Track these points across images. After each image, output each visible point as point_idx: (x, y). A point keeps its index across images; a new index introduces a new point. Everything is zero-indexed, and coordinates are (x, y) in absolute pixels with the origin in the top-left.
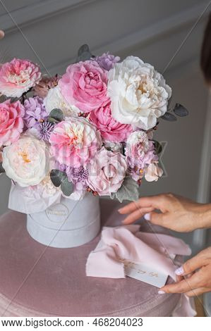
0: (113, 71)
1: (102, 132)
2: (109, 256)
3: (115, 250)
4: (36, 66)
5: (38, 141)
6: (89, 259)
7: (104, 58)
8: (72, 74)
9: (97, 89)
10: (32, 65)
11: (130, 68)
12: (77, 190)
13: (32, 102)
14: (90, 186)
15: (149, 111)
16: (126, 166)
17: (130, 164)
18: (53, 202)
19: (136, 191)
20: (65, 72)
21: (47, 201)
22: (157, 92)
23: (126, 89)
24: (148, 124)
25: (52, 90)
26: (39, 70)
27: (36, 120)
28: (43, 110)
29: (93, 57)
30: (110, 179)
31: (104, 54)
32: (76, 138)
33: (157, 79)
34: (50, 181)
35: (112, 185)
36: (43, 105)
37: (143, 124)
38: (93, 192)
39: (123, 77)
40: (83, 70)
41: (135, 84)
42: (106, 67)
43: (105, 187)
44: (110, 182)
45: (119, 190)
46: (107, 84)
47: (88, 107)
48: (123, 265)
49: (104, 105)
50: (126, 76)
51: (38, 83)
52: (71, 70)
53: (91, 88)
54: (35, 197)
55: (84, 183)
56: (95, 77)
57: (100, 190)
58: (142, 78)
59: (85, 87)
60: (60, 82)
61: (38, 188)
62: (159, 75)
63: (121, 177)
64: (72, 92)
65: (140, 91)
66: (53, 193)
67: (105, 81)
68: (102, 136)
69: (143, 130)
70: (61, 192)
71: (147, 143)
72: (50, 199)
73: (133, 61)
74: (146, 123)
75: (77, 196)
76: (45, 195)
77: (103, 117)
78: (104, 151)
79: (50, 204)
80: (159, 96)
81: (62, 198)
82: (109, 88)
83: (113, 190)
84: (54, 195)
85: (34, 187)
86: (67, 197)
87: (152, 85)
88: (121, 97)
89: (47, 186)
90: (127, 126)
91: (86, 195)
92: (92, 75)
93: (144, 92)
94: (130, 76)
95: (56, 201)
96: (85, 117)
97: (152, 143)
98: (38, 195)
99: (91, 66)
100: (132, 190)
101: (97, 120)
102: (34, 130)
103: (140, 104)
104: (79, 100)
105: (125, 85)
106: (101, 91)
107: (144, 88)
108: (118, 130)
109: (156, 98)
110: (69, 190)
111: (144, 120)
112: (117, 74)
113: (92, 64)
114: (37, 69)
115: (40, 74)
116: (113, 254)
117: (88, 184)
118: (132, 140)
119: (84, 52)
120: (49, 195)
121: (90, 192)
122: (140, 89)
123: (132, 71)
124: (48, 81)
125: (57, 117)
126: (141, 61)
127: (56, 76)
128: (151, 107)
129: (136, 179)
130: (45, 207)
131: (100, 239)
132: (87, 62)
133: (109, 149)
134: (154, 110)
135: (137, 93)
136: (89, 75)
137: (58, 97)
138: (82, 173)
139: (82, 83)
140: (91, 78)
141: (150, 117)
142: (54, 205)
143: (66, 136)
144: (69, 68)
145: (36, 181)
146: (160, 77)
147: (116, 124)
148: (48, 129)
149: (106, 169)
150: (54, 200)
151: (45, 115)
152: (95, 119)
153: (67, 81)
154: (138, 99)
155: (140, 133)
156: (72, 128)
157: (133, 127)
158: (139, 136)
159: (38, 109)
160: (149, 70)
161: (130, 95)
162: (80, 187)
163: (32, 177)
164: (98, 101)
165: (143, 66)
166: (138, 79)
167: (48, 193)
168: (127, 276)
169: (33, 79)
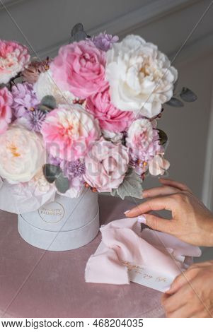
0: (111, 52)
1: (101, 121)
2: (111, 259)
3: (117, 252)
4: (24, 48)
5: (28, 133)
6: (88, 264)
7: (101, 38)
8: (65, 55)
9: (94, 72)
10: (20, 47)
11: (130, 48)
12: (73, 186)
13: (20, 88)
14: (88, 182)
15: (153, 95)
16: (128, 158)
17: (133, 156)
18: (46, 201)
19: (140, 186)
20: (57, 54)
21: (40, 199)
22: (161, 75)
23: (127, 72)
24: (152, 110)
25: (42, 74)
26: (28, 52)
27: (26, 108)
28: (33, 97)
29: (89, 37)
30: (110, 173)
31: (101, 34)
32: (71, 128)
33: (161, 60)
34: (43, 177)
35: (113, 180)
36: (33, 92)
37: (147, 111)
38: (92, 188)
39: (123, 58)
40: (78, 51)
41: (136, 66)
42: (104, 48)
43: (104, 183)
44: (110, 177)
45: (121, 185)
46: (104, 66)
47: (85, 92)
48: (126, 269)
49: (103, 90)
50: (126, 57)
51: (27, 67)
52: (64, 52)
53: (87, 72)
54: (26, 194)
55: (81, 179)
56: (92, 59)
57: (100, 186)
58: (144, 59)
59: (81, 70)
60: (52, 65)
61: (30, 184)
62: (163, 56)
63: (124, 170)
64: (66, 76)
65: (142, 74)
66: (47, 190)
67: (103, 63)
68: (101, 125)
69: (146, 118)
70: (55, 189)
71: (151, 132)
72: (43, 197)
73: (134, 41)
74: (149, 110)
75: (73, 193)
76: (37, 193)
77: (101, 104)
78: (103, 142)
79: (43, 203)
80: (164, 79)
81: (57, 196)
82: (107, 70)
83: (114, 185)
84: (48, 192)
85: (25, 184)
86: (62, 194)
87: (156, 67)
88: (121, 81)
89: (39, 183)
90: (128, 114)
91: (83, 192)
92: (88, 56)
93: (146, 74)
94: (130, 57)
95: (49, 200)
96: (81, 104)
97: (156, 133)
98: (29, 193)
99: (87, 47)
100: (135, 186)
101: (95, 107)
102: (24, 120)
103: (142, 88)
104: (74, 85)
105: (125, 67)
106: (99, 74)
107: (147, 71)
108: (118, 118)
109: (161, 81)
110: (64, 186)
111: (148, 107)
112: (116, 55)
113: (88, 45)
114: (26, 51)
115: (29, 56)
116: (115, 257)
117: (86, 180)
118: (135, 129)
119: (78, 32)
120: (42, 193)
121: (88, 189)
122: (143, 72)
123: (132, 51)
124: (38, 65)
125: (49, 105)
126: (143, 41)
127: (48, 59)
128: (154, 92)
129: (141, 171)
130: (38, 206)
131: (100, 241)
132: (82, 42)
133: (108, 139)
134: (158, 95)
135: (139, 76)
136: (84, 57)
137: (50, 82)
138: (79, 168)
139: (77, 66)
140: (87, 60)
141: (154, 103)
142: (48, 203)
143: (60, 126)
144: (61, 49)
145: (27, 177)
146: (164, 59)
147: (116, 111)
148: (39, 119)
149: (106, 163)
150: (49, 198)
151: (36, 102)
152: (92, 107)
153: (60, 64)
154: (141, 82)
155: (143, 121)
156: (66, 116)
157: (135, 115)
158: (143, 124)
159: (28, 97)
160: (151, 51)
161: (131, 79)
162: (77, 182)
163: (22, 172)
164: (95, 85)
165: (145, 46)
166: (140, 60)
167: (40, 190)
168: (131, 282)
169: (21, 63)
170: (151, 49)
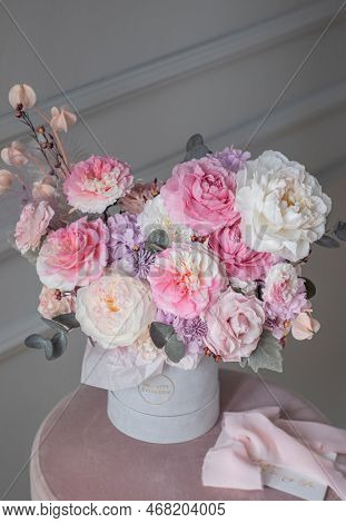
0: (241, 176)
1: (229, 265)
2: (237, 455)
3: (247, 446)
4: (125, 166)
5: (131, 279)
6: (205, 461)
7: (227, 155)
8: (182, 177)
9: (220, 199)
10: (120, 165)
11: (269, 169)
12: (189, 353)
13: (119, 220)
14: (210, 348)
15: (299, 232)
16: (263, 315)
17: (270, 313)
18: (151, 372)
19: (279, 354)
20: (171, 176)
21: (142, 370)
22: (310, 205)
23: (264, 200)
24: (296, 251)
25: (150, 202)
26: (131, 173)
27: (127, 247)
28: (136, 232)
29: (210, 152)
30: (241, 335)
31: (227, 149)
32: (188, 274)
33: (309, 184)
34: (149, 340)
35: (243, 345)
36: (137, 225)
37: (290, 252)
38: (215, 356)
39: (259, 182)
40: (199, 171)
41: (277, 191)
42: (233, 168)
43: (232, 348)
44: (240, 341)
45: (253, 352)
46: (234, 192)
47: (210, 225)
48: (259, 469)
49: (231, 223)
50: (264, 180)
51: (128, 192)
52: (180, 172)
53: (211, 199)
54: (124, 364)
55: (200, 343)
56: (217, 183)
57: (225, 353)
58: (287, 182)
59: (202, 197)
60: (163, 190)
61: (130, 350)
62: (312, 179)
63: (256, 333)
64: (183, 205)
65: (285, 203)
66: (152, 358)
67: (231, 187)
68: (228, 272)
69: (288, 262)
70: (164, 357)
71: (296, 281)
72: (148, 367)
73: (273, 158)
74: (294, 252)
75: (188, 363)
76: (140, 362)
77: (228, 241)
78: (231, 294)
79: (147, 375)
80: (313, 210)
81: (166, 366)
82: (238, 197)
83: (246, 352)
84: (154, 361)
85: (123, 349)
86: (173, 364)
87: (302, 194)
88: (256, 211)
89: (143, 348)
90: (266, 255)
91: (201, 363)
92: (212, 179)
93: (290, 204)
94: (269, 180)
95: (156, 371)
96: (202, 242)
97: (303, 281)
98: (128, 362)
99: (210, 166)
100: (272, 354)
101: (220, 247)
102: (127, 263)
103: (285, 221)
104: (193, 217)
105: (263, 194)
106: (226, 203)
107: (291, 198)
108: (253, 260)
109: (309, 212)
110: (177, 354)
111: (291, 246)
112: (250, 177)
113: (211, 163)
114: (127, 171)
115: (132, 178)
116: (244, 452)
117: (207, 345)
118: (274, 276)
119: (196, 146)
120: (145, 362)
121: (208, 355)
122: (286, 200)
123: (272, 172)
124: (144, 190)
125: (158, 243)
126: (286, 160)
127: (156, 181)
128: (300, 227)
129: (278, 336)
130: (140, 381)
131: (221, 430)
132: (203, 160)
133: (237, 290)
134: (306, 232)
135: (280, 205)
136: (206, 179)
137: (161, 211)
138: (198, 328)
139: (197, 191)
140: (211, 184)
141: (300, 242)
142: (153, 377)
143: (174, 272)
144: (176, 168)
145: (127, 339)
146: (313, 182)
147: (249, 252)
148: (146, 261)
149: (235, 321)
150: (155, 368)
151: (141, 239)
152: (215, 245)
153: (174, 189)
154: (283, 214)
155: (285, 267)
156: (185, 258)
157: (274, 258)
158: (284, 270)
159: (130, 232)
160: (297, 172)
161: (271, 209)
162: (194, 348)
163: (121, 333)
164: (221, 217)
165: (288, 166)
166: (282, 184)
167: (144, 358)
168: (265, 487)
169: (122, 186)
170: (297, 169)
